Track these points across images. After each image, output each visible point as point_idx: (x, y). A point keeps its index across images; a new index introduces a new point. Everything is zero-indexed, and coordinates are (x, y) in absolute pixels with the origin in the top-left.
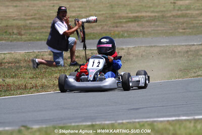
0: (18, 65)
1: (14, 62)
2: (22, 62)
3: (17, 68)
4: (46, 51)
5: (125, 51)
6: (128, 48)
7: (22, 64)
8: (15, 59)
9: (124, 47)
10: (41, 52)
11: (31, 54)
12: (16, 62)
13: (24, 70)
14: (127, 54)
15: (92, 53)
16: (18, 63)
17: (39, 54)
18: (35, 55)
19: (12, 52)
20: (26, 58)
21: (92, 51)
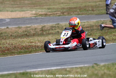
0: (92, 28)
1: (90, 26)
3: (92, 30)
4: (108, 19)
7: (95, 28)
8: (91, 25)
10: (105, 20)
11: (99, 21)
12: (91, 27)
13: (96, 31)
16: (92, 27)
17: (104, 21)
18: (102, 22)
19: (89, 21)
20: (97, 24)
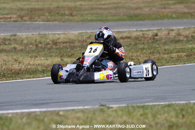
2: (76, 42)
5: (175, 32)
6: (179, 29)
9: (174, 28)
14: (178, 35)
15: (143, 34)
21: (143, 32)
